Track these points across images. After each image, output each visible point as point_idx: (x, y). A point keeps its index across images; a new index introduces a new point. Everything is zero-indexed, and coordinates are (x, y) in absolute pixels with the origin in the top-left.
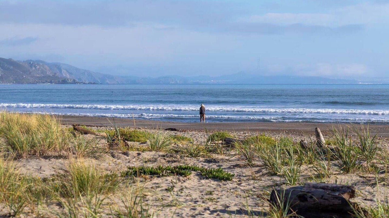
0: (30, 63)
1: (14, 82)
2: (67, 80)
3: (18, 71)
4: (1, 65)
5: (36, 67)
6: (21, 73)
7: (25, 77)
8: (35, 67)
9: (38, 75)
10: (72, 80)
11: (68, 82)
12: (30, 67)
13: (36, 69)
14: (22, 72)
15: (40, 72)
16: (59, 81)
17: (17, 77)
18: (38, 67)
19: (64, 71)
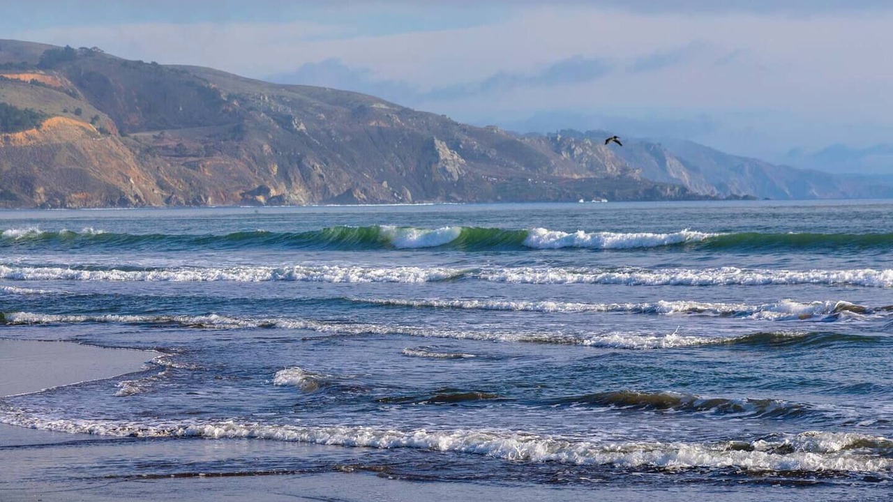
0: (554, 139)
1: (499, 198)
2: (661, 188)
3: (514, 163)
4: (461, 146)
5: (573, 152)
6: (523, 169)
7: (533, 182)
8: (571, 151)
9: (576, 177)
10: (677, 189)
11: (664, 193)
12: (556, 151)
13: (572, 157)
14: (526, 166)
15: (584, 165)
16: (636, 193)
17: (508, 181)
18: (578, 151)
19: (672, 163)
